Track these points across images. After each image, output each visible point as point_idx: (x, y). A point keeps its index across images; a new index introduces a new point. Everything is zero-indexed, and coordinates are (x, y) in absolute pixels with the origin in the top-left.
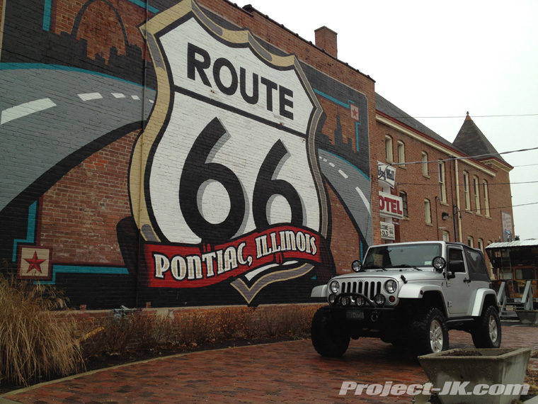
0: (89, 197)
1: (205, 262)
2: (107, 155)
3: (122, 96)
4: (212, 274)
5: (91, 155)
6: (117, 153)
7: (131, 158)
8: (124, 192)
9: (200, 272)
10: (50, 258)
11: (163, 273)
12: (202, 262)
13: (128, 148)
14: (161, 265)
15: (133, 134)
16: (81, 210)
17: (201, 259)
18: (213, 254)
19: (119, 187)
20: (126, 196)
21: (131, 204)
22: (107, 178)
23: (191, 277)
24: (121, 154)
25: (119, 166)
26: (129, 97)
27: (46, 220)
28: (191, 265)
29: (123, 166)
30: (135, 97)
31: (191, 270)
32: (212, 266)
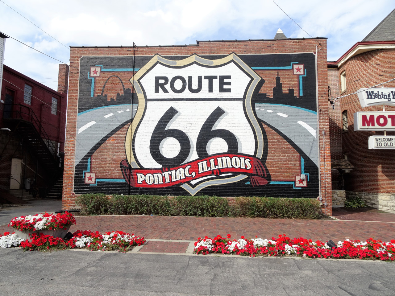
0: (109, 154)
1: (165, 176)
2: (116, 136)
3: (122, 111)
4: (169, 181)
5: (109, 138)
6: (120, 135)
7: (126, 135)
8: (123, 150)
9: (162, 181)
10: (95, 176)
11: (142, 182)
12: (162, 176)
13: (125, 132)
14: (140, 178)
15: (126, 126)
16: (106, 159)
17: (162, 175)
18: (170, 172)
19: (121, 148)
20: (124, 151)
21: (126, 154)
22: (116, 145)
23: (156, 183)
24: (121, 135)
25: (121, 140)
26: (125, 111)
27: (93, 164)
28: (156, 178)
29: (123, 139)
30: (128, 110)
31: (156, 179)
32: (168, 178)
